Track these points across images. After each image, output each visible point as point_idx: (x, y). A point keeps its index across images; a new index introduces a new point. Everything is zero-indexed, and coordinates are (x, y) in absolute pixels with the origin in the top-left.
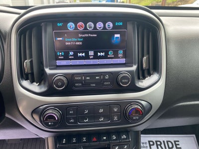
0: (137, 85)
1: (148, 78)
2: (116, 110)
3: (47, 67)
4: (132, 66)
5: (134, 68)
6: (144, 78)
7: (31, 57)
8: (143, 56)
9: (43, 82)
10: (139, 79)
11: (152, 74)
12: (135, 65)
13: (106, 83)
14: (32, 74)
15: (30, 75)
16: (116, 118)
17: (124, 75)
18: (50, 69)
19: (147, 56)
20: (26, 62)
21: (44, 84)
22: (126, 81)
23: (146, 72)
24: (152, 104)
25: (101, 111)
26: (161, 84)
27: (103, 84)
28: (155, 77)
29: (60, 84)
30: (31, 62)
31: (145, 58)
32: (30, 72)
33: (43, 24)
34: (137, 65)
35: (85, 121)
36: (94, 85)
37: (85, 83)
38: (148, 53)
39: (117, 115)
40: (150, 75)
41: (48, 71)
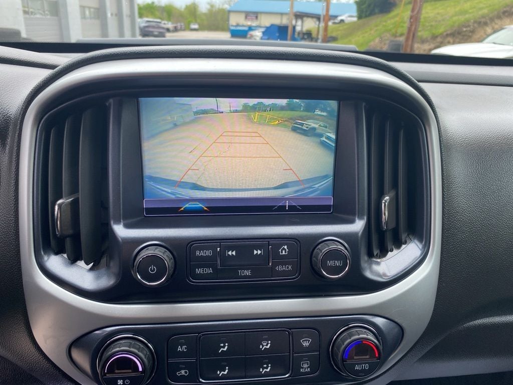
0: (368, 274)
1: (395, 251)
2: (306, 344)
3: (118, 222)
4: (352, 222)
5: (358, 226)
6: (384, 252)
7: (74, 189)
8: (381, 195)
9: (104, 261)
10: (370, 255)
11: (405, 243)
12: (361, 218)
13: (279, 268)
14: (76, 237)
15: (68, 243)
16: (305, 367)
17: (333, 246)
18: (128, 226)
19: (393, 193)
20: (60, 206)
21: (108, 266)
22: (338, 263)
23: (389, 237)
24: (404, 325)
25: (266, 345)
26: (428, 270)
28: (410, 251)
29: (153, 269)
30: (75, 205)
31: (387, 198)
32: (70, 232)
33: (111, 101)
34: (365, 218)
35: (220, 374)
36: (248, 273)
37: (225, 268)
38: (395, 185)
39: (309, 358)
40: (398, 243)
41: (121, 231)
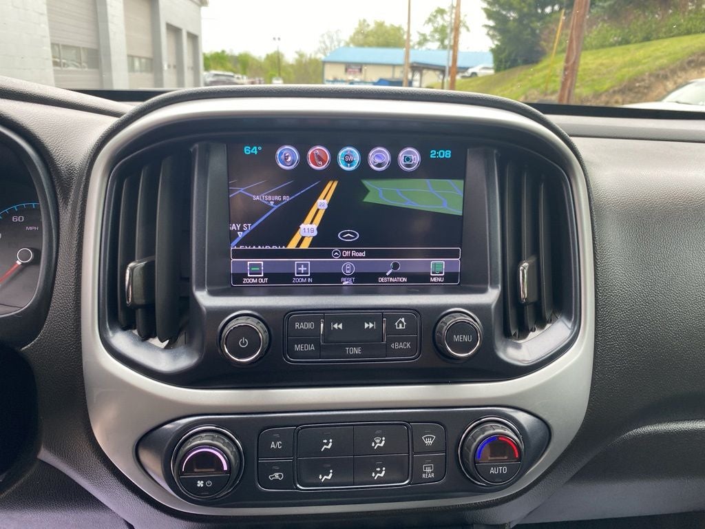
0: (502, 355)
1: (537, 332)
2: (429, 442)
3: (201, 287)
4: (483, 291)
5: (491, 297)
6: (524, 332)
7: (149, 250)
8: (518, 260)
9: (182, 338)
10: (507, 334)
11: (550, 321)
12: (494, 285)
13: (395, 346)
14: (149, 308)
15: (139, 315)
16: (428, 472)
17: (460, 318)
18: (213, 293)
19: (533, 260)
20: (132, 269)
21: (188, 343)
22: (466, 339)
23: (529, 313)
24: (550, 422)
25: (379, 443)
26: (580, 356)
27: (387, 346)
28: (558, 331)
29: (244, 343)
30: (149, 270)
31: (526, 264)
32: (140, 301)
33: (197, 146)
34: (500, 286)
35: (323, 478)
36: (357, 351)
37: (330, 344)
38: (535, 251)
39: (434, 460)
40: (541, 322)
41: (205, 299)
